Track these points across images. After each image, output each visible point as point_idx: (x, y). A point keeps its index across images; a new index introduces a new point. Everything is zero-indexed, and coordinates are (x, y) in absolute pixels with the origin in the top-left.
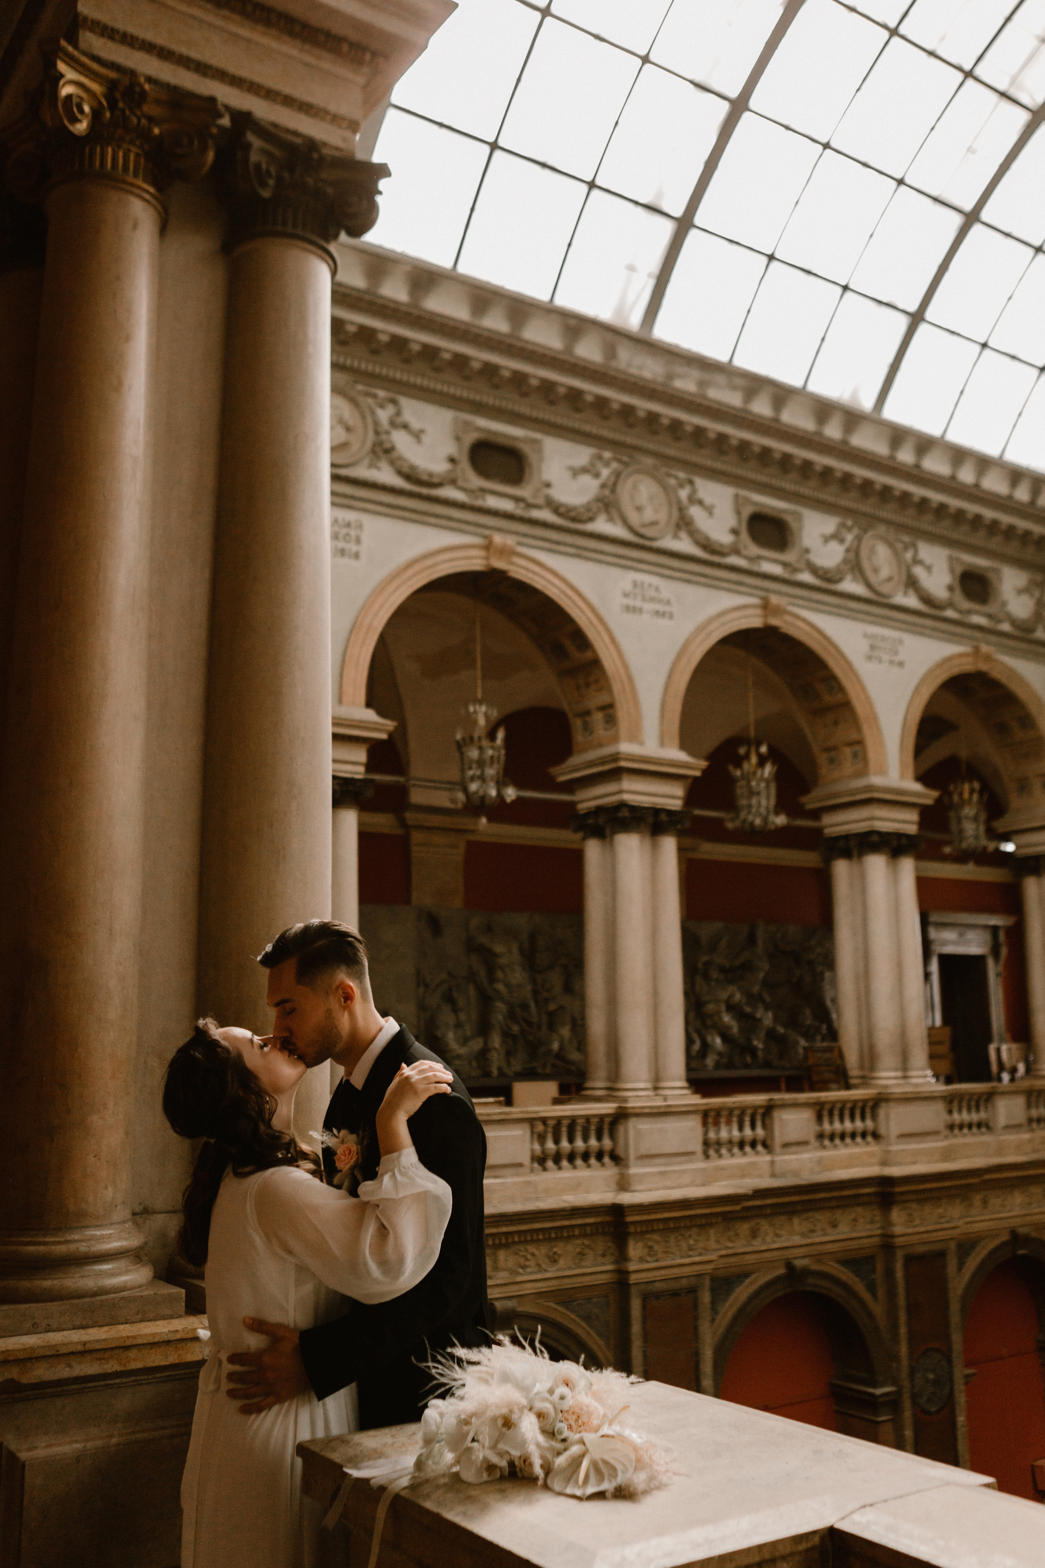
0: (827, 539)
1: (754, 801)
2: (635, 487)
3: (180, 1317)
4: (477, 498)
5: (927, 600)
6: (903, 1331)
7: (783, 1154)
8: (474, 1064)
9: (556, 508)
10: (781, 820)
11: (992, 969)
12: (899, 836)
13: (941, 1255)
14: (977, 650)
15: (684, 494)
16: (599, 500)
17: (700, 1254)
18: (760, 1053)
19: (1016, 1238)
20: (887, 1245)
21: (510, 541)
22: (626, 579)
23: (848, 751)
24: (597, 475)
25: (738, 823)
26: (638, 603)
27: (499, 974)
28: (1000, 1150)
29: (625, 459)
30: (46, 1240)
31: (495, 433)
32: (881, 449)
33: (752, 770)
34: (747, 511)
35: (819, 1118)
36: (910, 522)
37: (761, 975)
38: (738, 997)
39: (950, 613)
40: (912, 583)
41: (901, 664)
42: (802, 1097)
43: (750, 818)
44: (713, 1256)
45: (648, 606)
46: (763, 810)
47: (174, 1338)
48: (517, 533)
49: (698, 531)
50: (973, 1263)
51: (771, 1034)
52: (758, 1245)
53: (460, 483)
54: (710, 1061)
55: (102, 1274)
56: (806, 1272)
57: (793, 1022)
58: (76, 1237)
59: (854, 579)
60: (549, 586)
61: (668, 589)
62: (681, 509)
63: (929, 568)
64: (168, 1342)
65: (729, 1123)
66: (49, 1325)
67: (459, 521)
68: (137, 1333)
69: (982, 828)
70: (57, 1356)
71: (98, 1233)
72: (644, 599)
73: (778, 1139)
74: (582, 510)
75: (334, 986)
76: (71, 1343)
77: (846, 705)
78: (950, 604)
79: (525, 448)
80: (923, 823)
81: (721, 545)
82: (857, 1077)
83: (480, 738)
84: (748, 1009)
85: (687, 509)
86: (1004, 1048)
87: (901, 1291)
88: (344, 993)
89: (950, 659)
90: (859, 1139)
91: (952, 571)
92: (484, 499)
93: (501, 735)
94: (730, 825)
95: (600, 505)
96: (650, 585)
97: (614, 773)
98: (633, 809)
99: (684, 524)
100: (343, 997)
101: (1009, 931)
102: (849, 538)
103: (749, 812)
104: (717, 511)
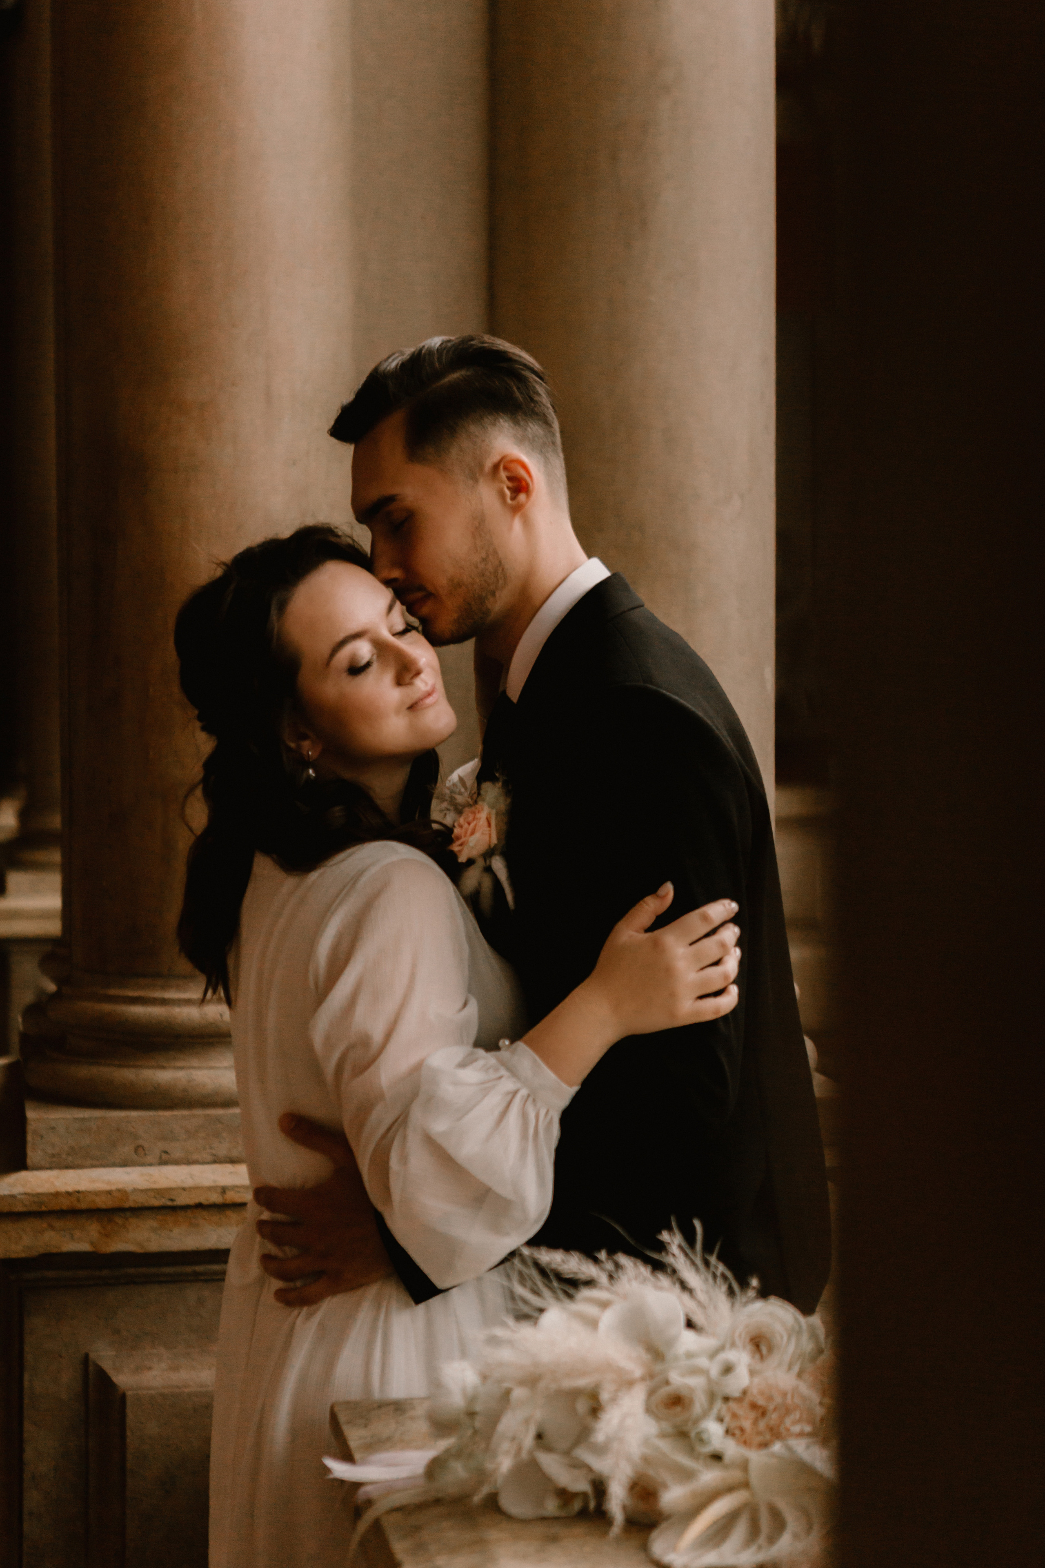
66: (166, 1152)
70: (174, 1209)
75: (489, 464)
76: (196, 1188)
88: (510, 479)
100: (508, 488)
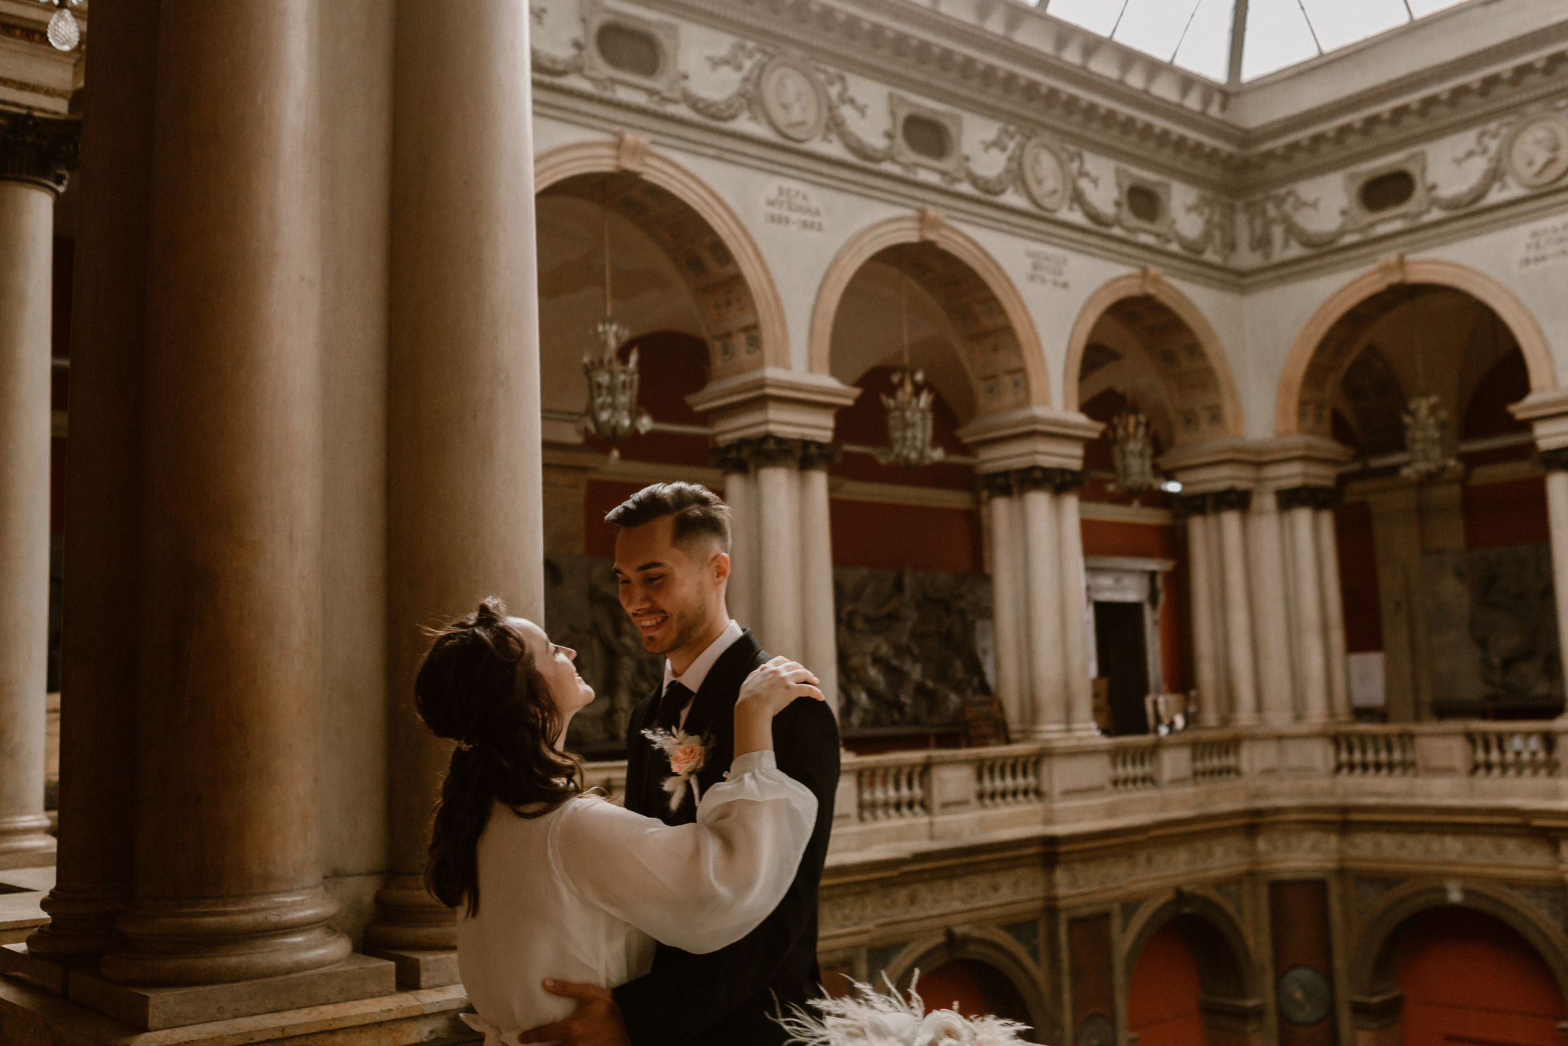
0: (988, 146)
1: (909, 434)
2: (781, 83)
3: (390, 994)
4: (605, 89)
5: (1094, 216)
6: (1067, 997)
7: (942, 814)
8: (600, 726)
9: (694, 103)
10: (938, 454)
11: (1150, 618)
12: (1063, 471)
13: (1105, 916)
14: (1145, 273)
15: (834, 91)
16: (741, 95)
17: (856, 924)
18: (908, 710)
19: (1181, 897)
20: (1050, 908)
21: (644, 139)
22: (770, 186)
23: (1008, 380)
24: (739, 68)
25: (892, 458)
26: (784, 212)
27: (626, 627)
28: (1165, 805)
29: (770, 49)
30: (227, 909)
31: (627, 16)
32: (1046, 46)
33: (907, 398)
34: (903, 113)
35: (980, 777)
36: (1075, 130)
37: (909, 625)
38: (884, 650)
39: (1117, 231)
40: (1077, 198)
41: (1065, 285)
42: (963, 753)
43: (905, 452)
44: (870, 925)
45: (795, 216)
46: (919, 444)
47: (387, 1019)
48: (651, 131)
49: (851, 134)
50: (1138, 923)
51: (920, 690)
52: (917, 912)
53: (587, 72)
54: (855, 719)
55: (295, 948)
56: (966, 940)
57: (943, 674)
58: (263, 905)
59: (1016, 191)
60: (687, 192)
61: (817, 197)
62: (831, 109)
63: (1095, 182)
64: (380, 1024)
65: (884, 784)
66: (237, 1009)
67: (587, 115)
68: (345, 1015)
69: (1148, 464)
71: (289, 899)
72: (790, 209)
73: (937, 798)
74: (723, 106)
75: (710, 557)
77: (1008, 330)
78: (1117, 222)
79: (660, 35)
80: (1087, 459)
81: (875, 150)
82: (1017, 732)
83: (610, 362)
84: (895, 662)
85: (837, 108)
86: (1161, 700)
87: (1065, 955)
88: (718, 567)
89: (1116, 280)
90: (1021, 798)
91: (1119, 185)
92: (614, 91)
93: (633, 358)
94: (883, 461)
95: (742, 100)
96: (797, 193)
97: (761, 402)
98: (781, 441)
99: (835, 126)
100: (716, 572)
101: (1169, 577)
102: (1011, 145)
103: (904, 446)
104: (870, 112)
